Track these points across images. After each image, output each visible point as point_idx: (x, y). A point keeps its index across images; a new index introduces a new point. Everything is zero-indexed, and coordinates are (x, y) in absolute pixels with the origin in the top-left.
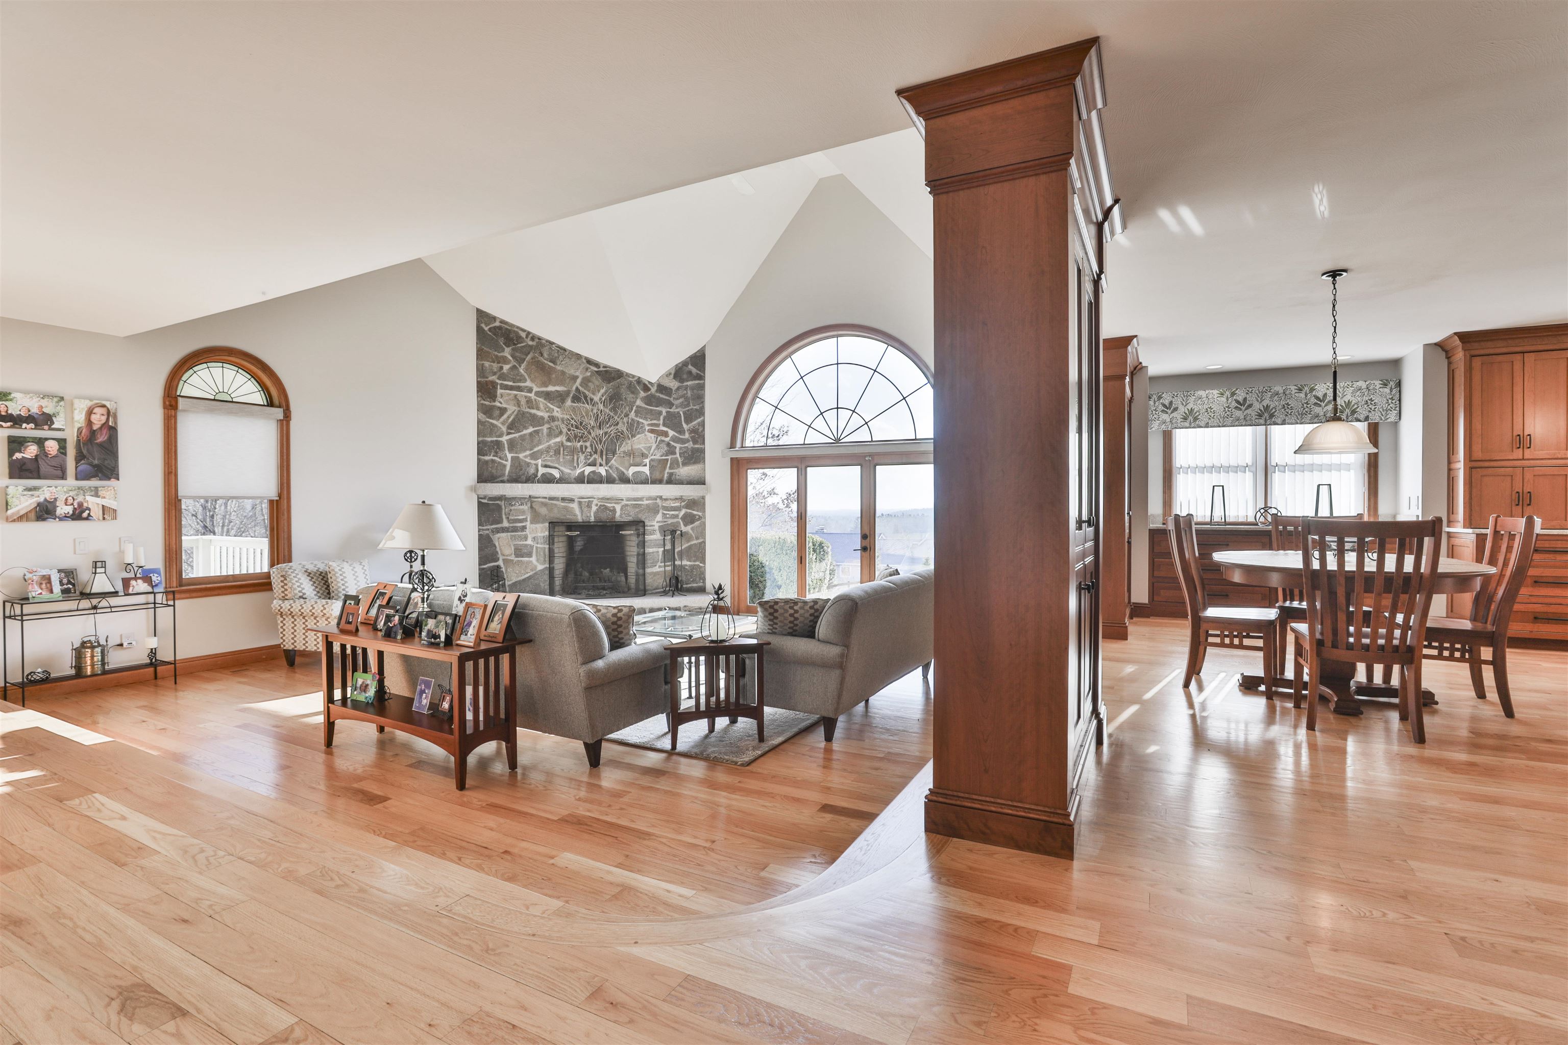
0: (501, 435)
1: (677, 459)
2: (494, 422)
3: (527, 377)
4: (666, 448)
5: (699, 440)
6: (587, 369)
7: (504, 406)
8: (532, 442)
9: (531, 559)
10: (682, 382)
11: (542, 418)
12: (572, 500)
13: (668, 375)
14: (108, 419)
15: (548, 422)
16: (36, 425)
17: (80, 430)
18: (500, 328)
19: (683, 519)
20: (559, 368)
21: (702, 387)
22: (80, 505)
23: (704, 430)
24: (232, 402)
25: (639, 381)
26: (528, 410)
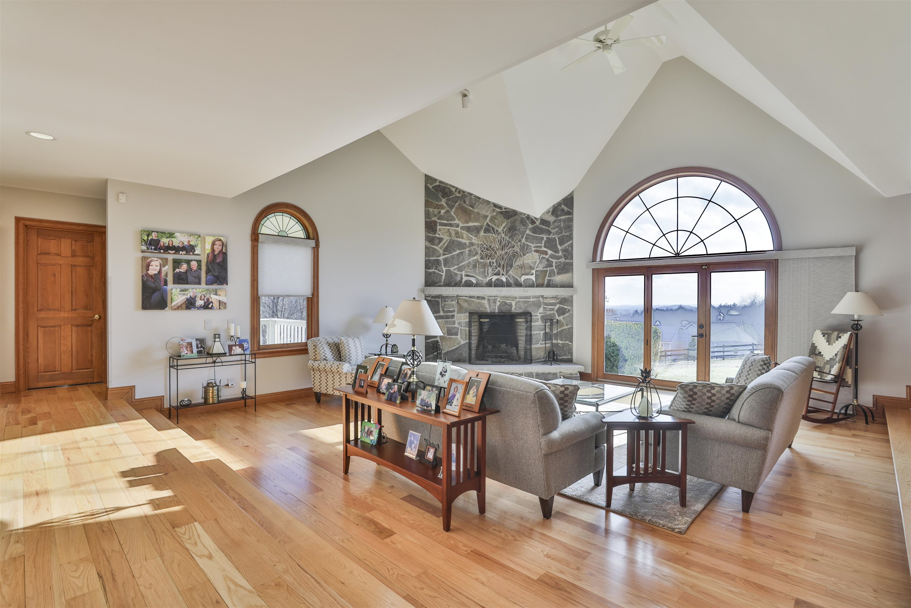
0: (439, 256)
1: (553, 270)
2: (435, 247)
3: (456, 217)
4: (546, 263)
5: (569, 257)
6: (494, 211)
7: (441, 236)
8: (459, 260)
9: (457, 337)
10: (558, 217)
11: (465, 244)
12: (483, 298)
13: (548, 212)
14: (222, 248)
15: (469, 247)
16: (186, 252)
17: (208, 255)
18: (439, 186)
19: (557, 311)
20: (476, 210)
21: (571, 220)
22: (208, 300)
23: (572, 249)
24: (288, 237)
25: (528, 217)
26: (456, 239)
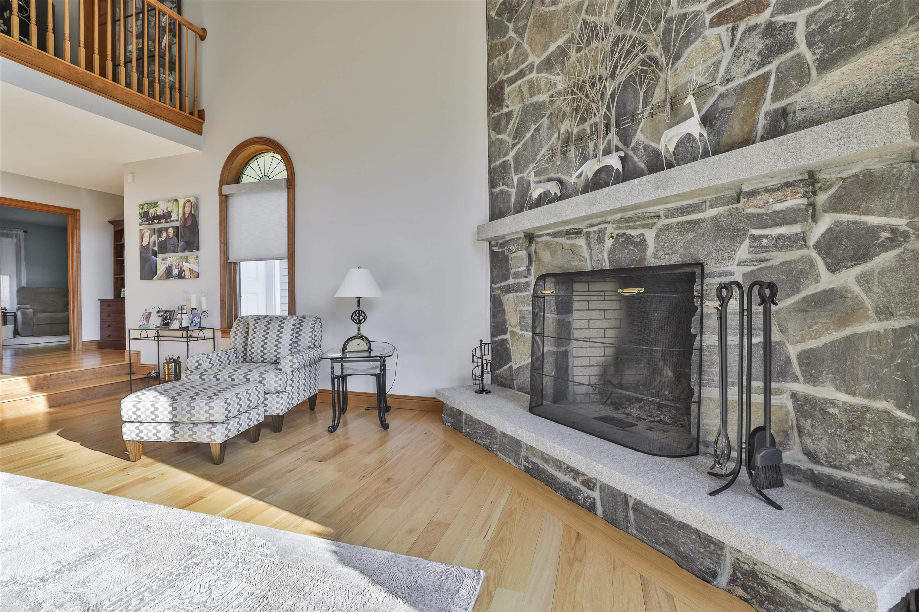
0: (507, 153)
2: (503, 136)
7: (510, 108)
8: (534, 148)
11: (544, 104)
12: (578, 232)
14: (191, 210)
15: (550, 107)
16: (166, 220)
17: (181, 220)
19: (824, 246)
20: (561, 5)
26: (530, 100)
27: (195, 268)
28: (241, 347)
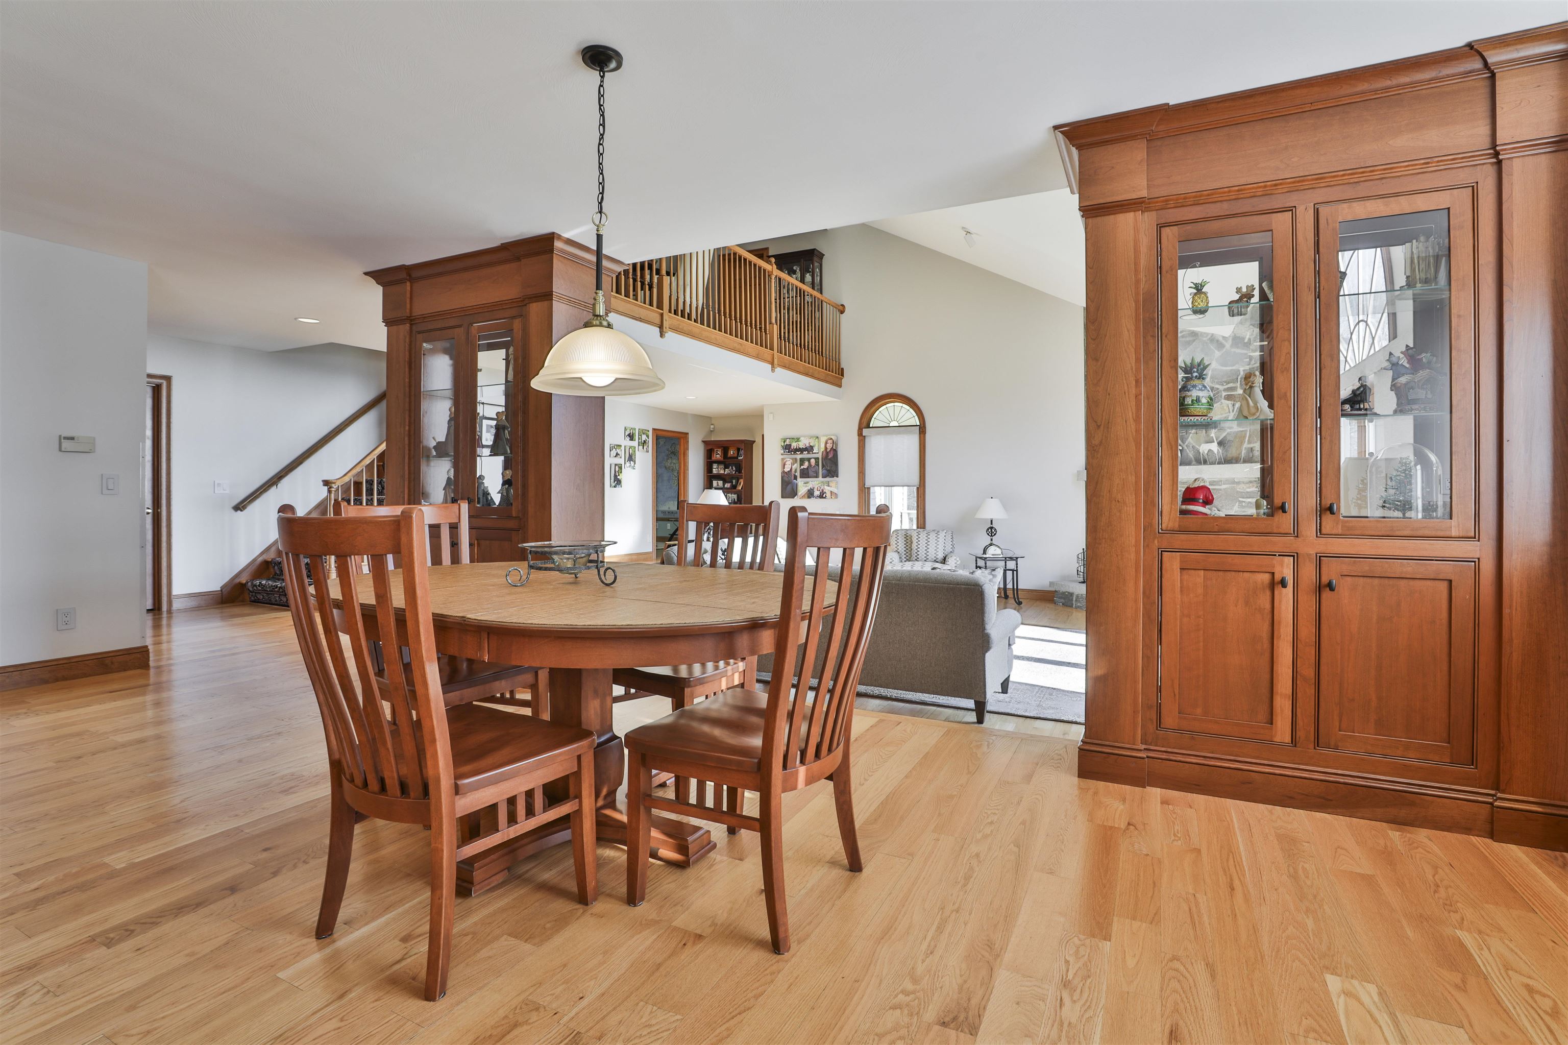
14: (834, 445)
16: (808, 452)
17: (824, 452)
27: (834, 490)
28: (903, 551)
